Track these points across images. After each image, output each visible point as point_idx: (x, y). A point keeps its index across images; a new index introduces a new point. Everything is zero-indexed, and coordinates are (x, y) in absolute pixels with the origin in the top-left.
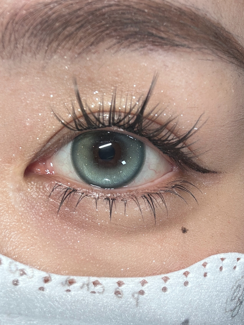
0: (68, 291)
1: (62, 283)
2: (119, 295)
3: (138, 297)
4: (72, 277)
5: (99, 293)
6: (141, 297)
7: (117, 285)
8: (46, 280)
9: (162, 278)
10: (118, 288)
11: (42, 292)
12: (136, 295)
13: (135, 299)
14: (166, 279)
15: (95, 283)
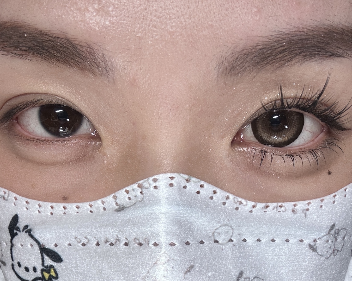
0: (266, 212)
1: (263, 208)
2: (295, 212)
3: (306, 212)
4: (268, 204)
5: (283, 211)
6: (308, 212)
7: (293, 206)
8: (254, 207)
9: (321, 200)
10: (294, 208)
11: (251, 213)
12: (304, 212)
13: (304, 213)
14: (322, 201)
15: (281, 206)
